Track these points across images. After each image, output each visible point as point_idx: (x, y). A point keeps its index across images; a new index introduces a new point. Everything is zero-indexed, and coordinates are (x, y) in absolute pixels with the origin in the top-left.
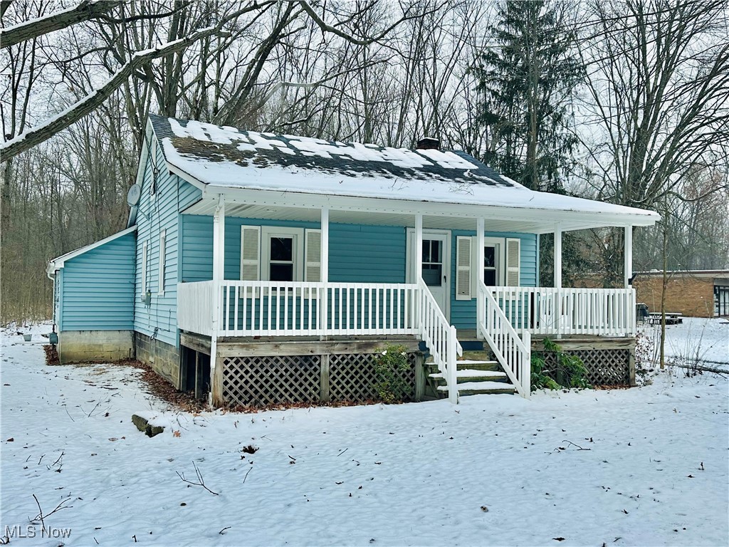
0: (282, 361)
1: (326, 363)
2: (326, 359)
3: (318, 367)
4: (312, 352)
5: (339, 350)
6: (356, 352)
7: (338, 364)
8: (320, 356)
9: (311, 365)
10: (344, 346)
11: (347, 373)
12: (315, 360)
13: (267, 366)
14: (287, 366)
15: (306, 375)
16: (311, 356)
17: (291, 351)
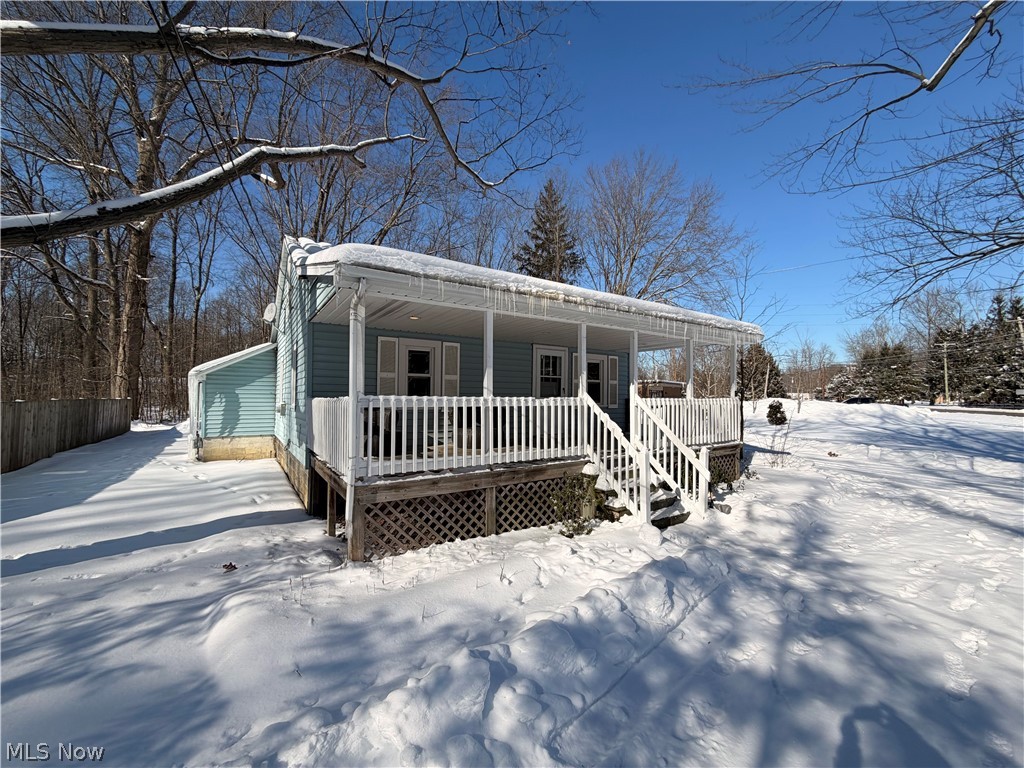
0: (439, 500)
1: (492, 498)
2: (492, 493)
3: (482, 503)
4: (476, 486)
5: (506, 481)
6: (524, 481)
7: (506, 497)
8: (485, 489)
9: (474, 501)
10: (510, 476)
11: (516, 507)
12: (479, 495)
13: (421, 509)
14: (445, 505)
15: (468, 514)
16: (474, 491)
17: (451, 488)
